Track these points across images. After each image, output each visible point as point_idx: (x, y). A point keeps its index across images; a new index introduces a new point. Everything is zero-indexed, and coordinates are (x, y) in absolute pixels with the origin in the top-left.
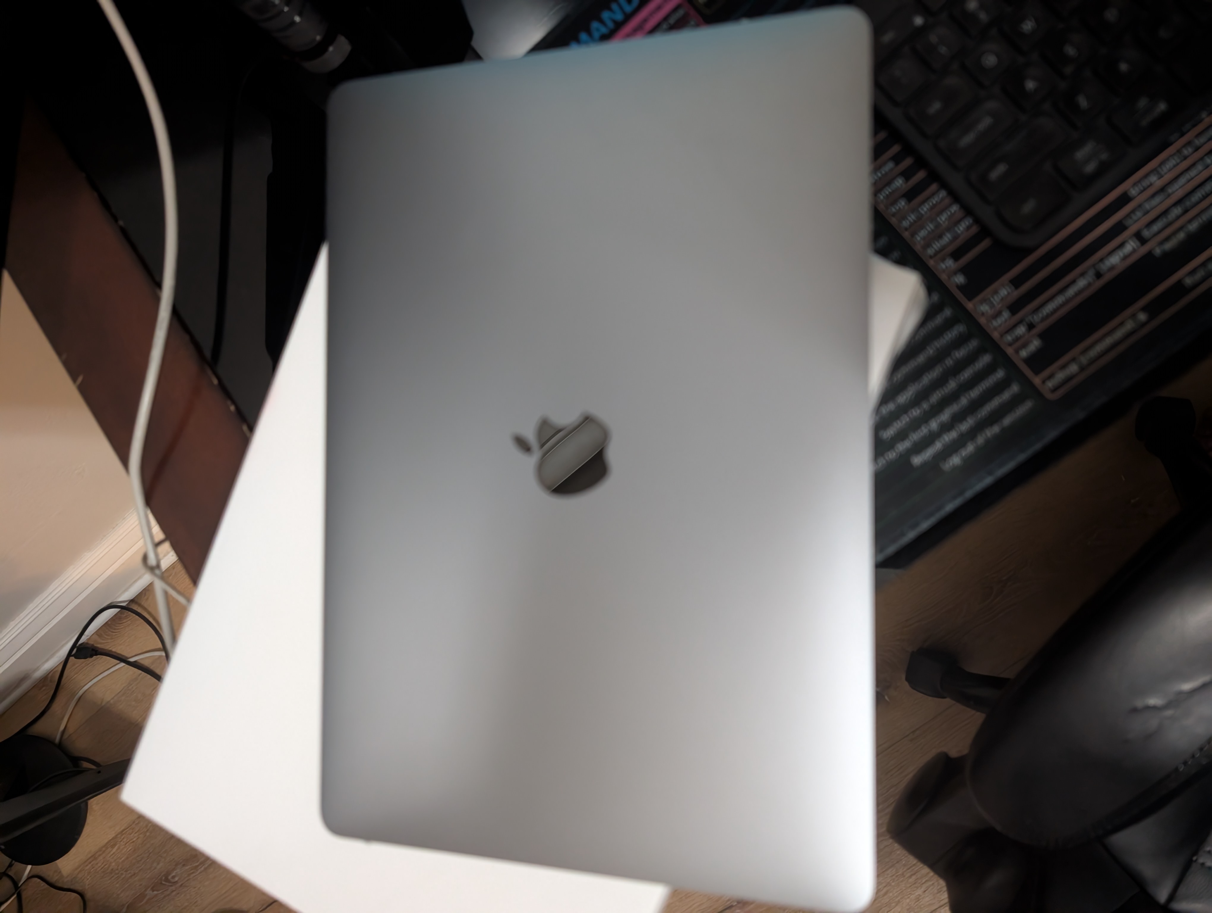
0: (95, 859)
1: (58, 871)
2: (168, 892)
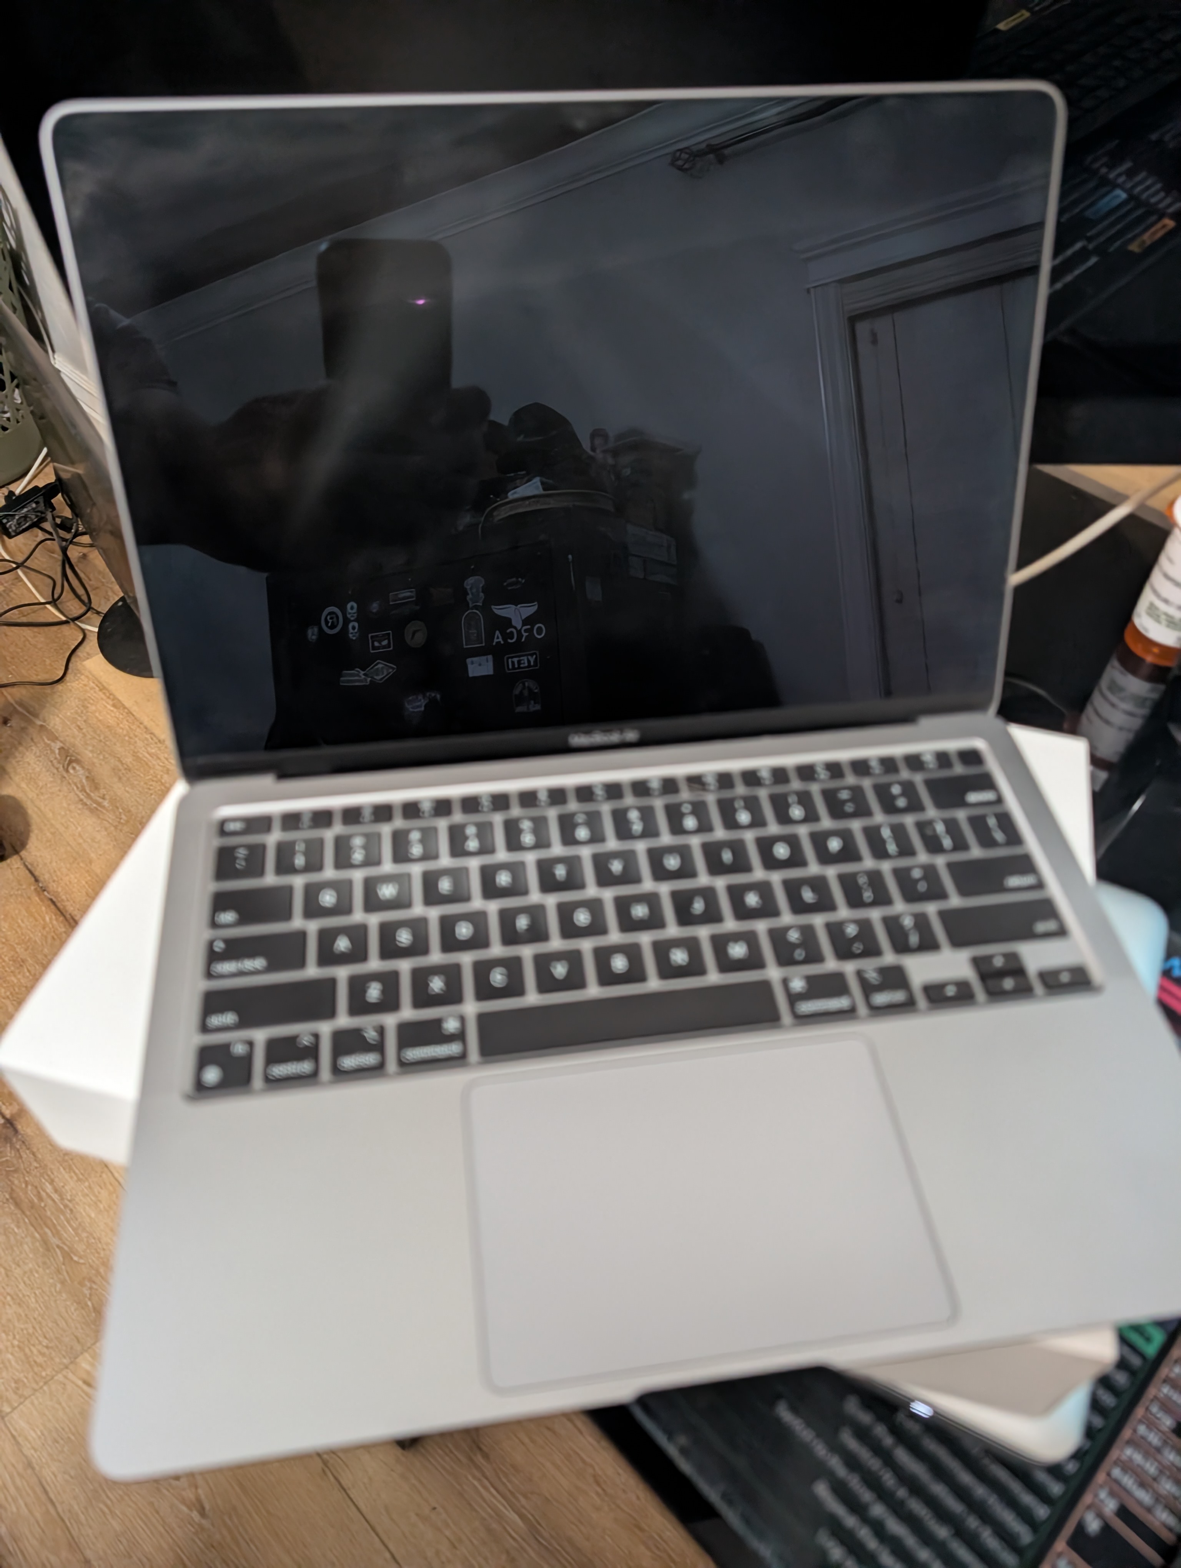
0: (101, 690)
1: (89, 656)
2: (57, 765)
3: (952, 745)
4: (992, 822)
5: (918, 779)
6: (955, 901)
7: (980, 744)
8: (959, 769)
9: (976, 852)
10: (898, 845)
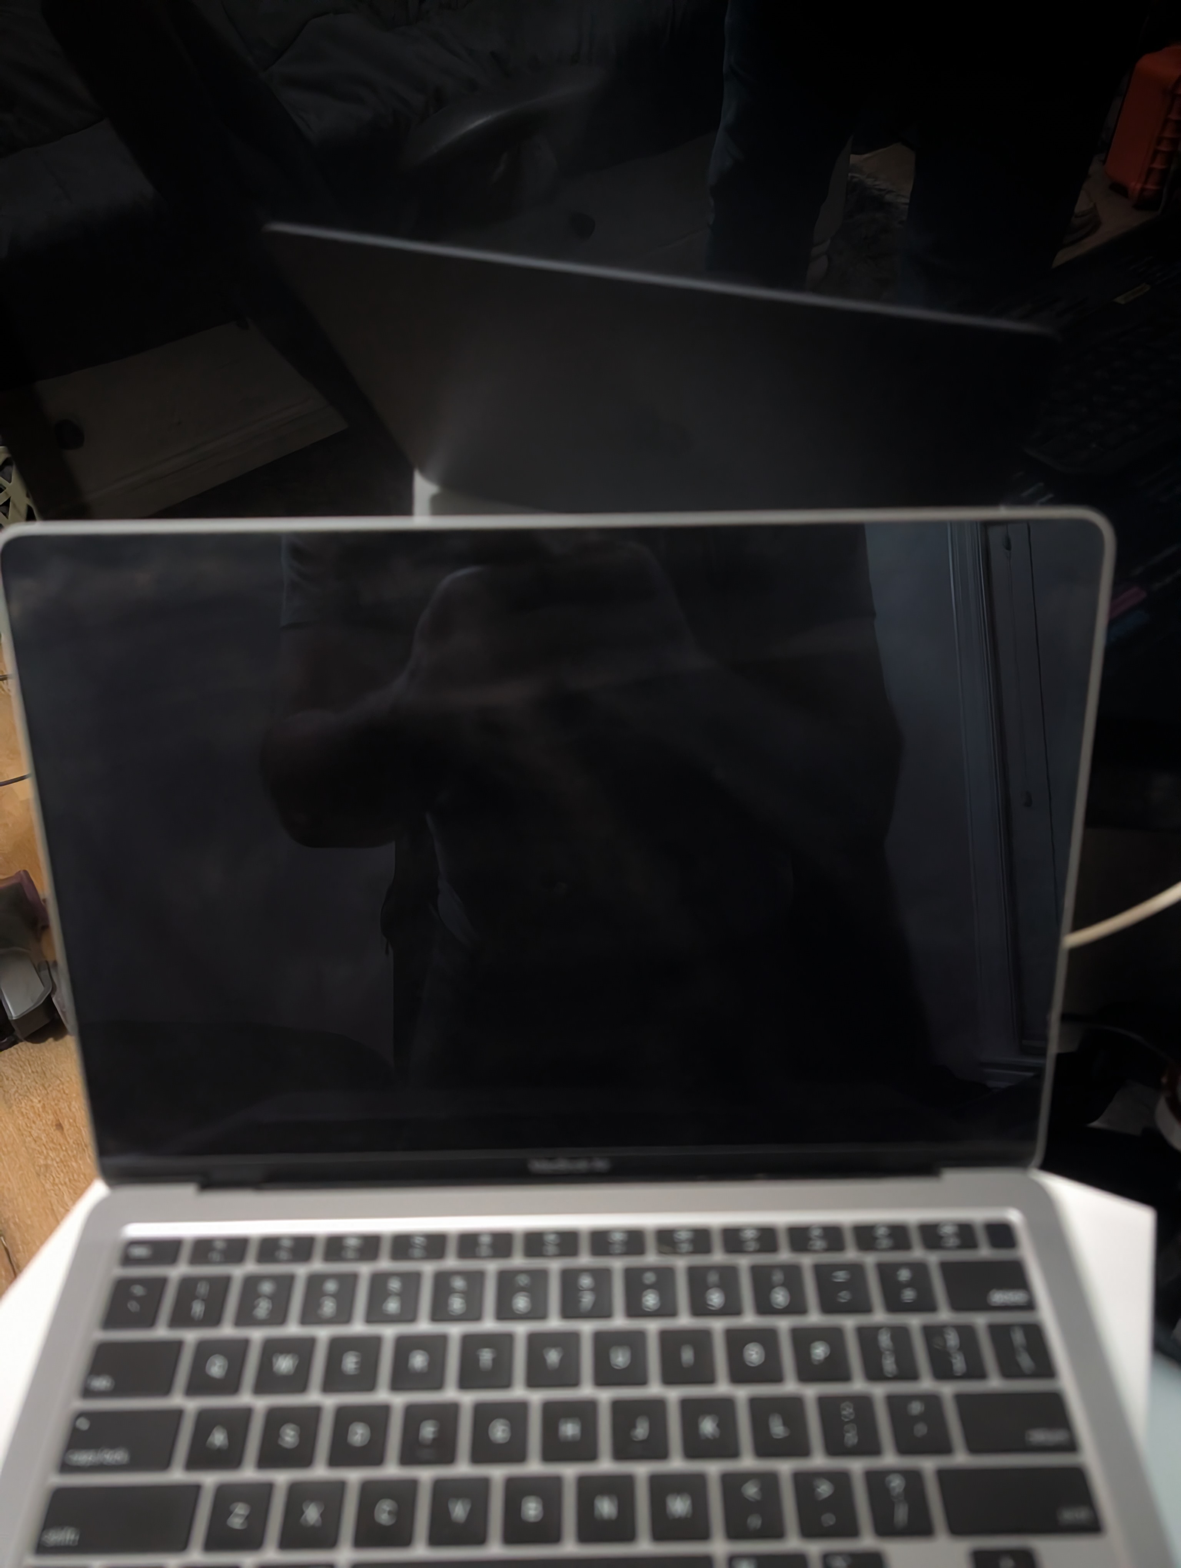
3: (979, 1215)
4: (1018, 1338)
5: (933, 1259)
6: (961, 1458)
7: (1014, 1216)
8: (985, 1252)
9: (995, 1383)
10: (898, 1362)
